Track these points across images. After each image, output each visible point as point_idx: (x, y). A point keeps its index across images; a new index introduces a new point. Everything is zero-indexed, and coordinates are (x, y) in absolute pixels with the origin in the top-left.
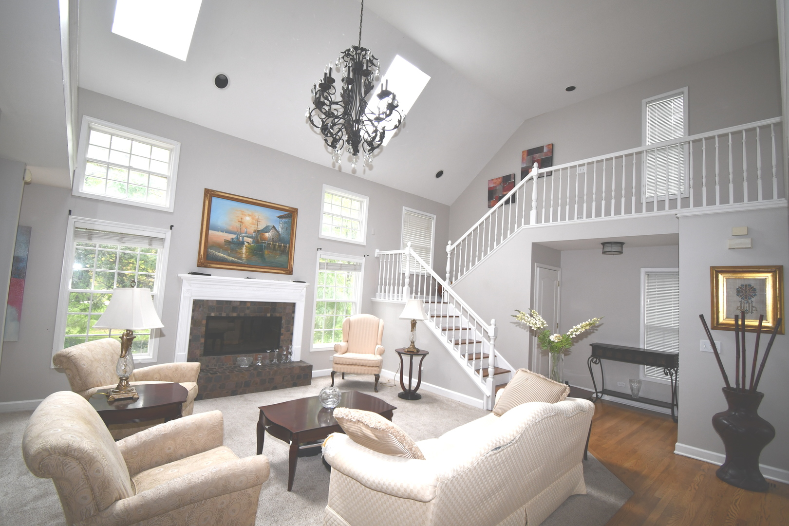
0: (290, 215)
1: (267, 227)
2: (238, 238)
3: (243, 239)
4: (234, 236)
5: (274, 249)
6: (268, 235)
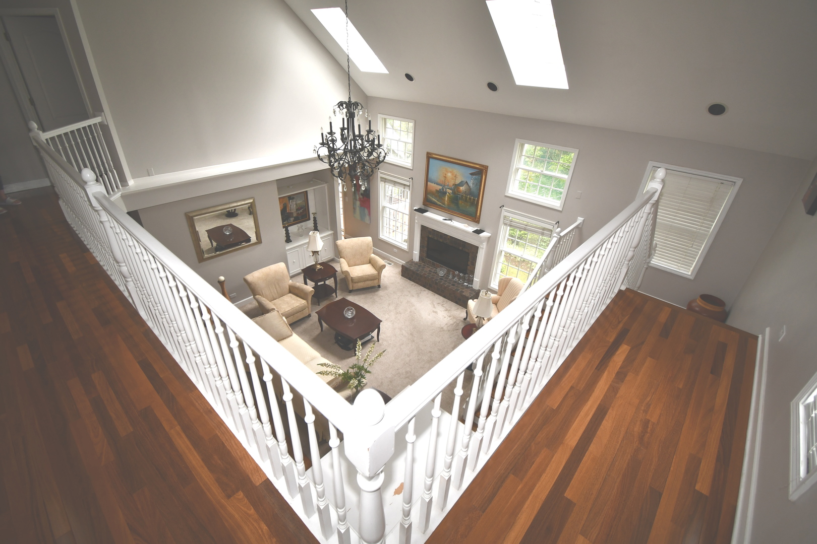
0: (480, 172)
1: (462, 182)
2: (443, 189)
3: (446, 190)
4: (441, 187)
5: (466, 201)
6: (462, 189)
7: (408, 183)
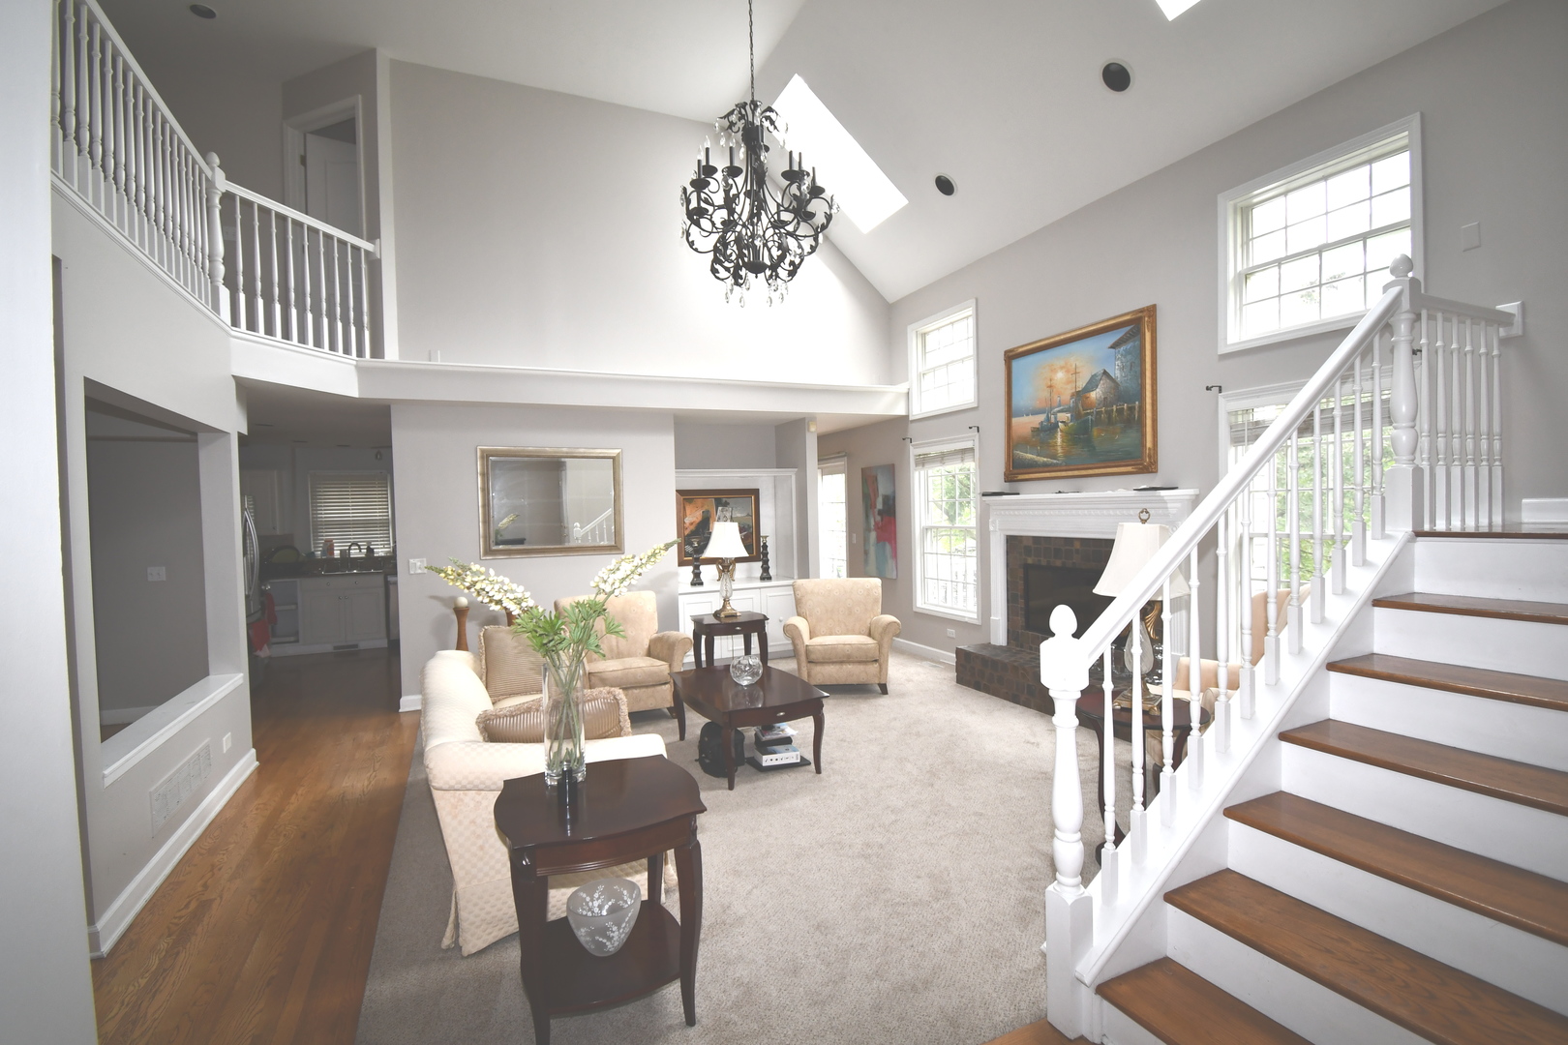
0: (1138, 328)
1: (1093, 377)
2: (1048, 419)
3: (1056, 418)
4: (1043, 417)
6: (1095, 395)
7: (968, 445)
